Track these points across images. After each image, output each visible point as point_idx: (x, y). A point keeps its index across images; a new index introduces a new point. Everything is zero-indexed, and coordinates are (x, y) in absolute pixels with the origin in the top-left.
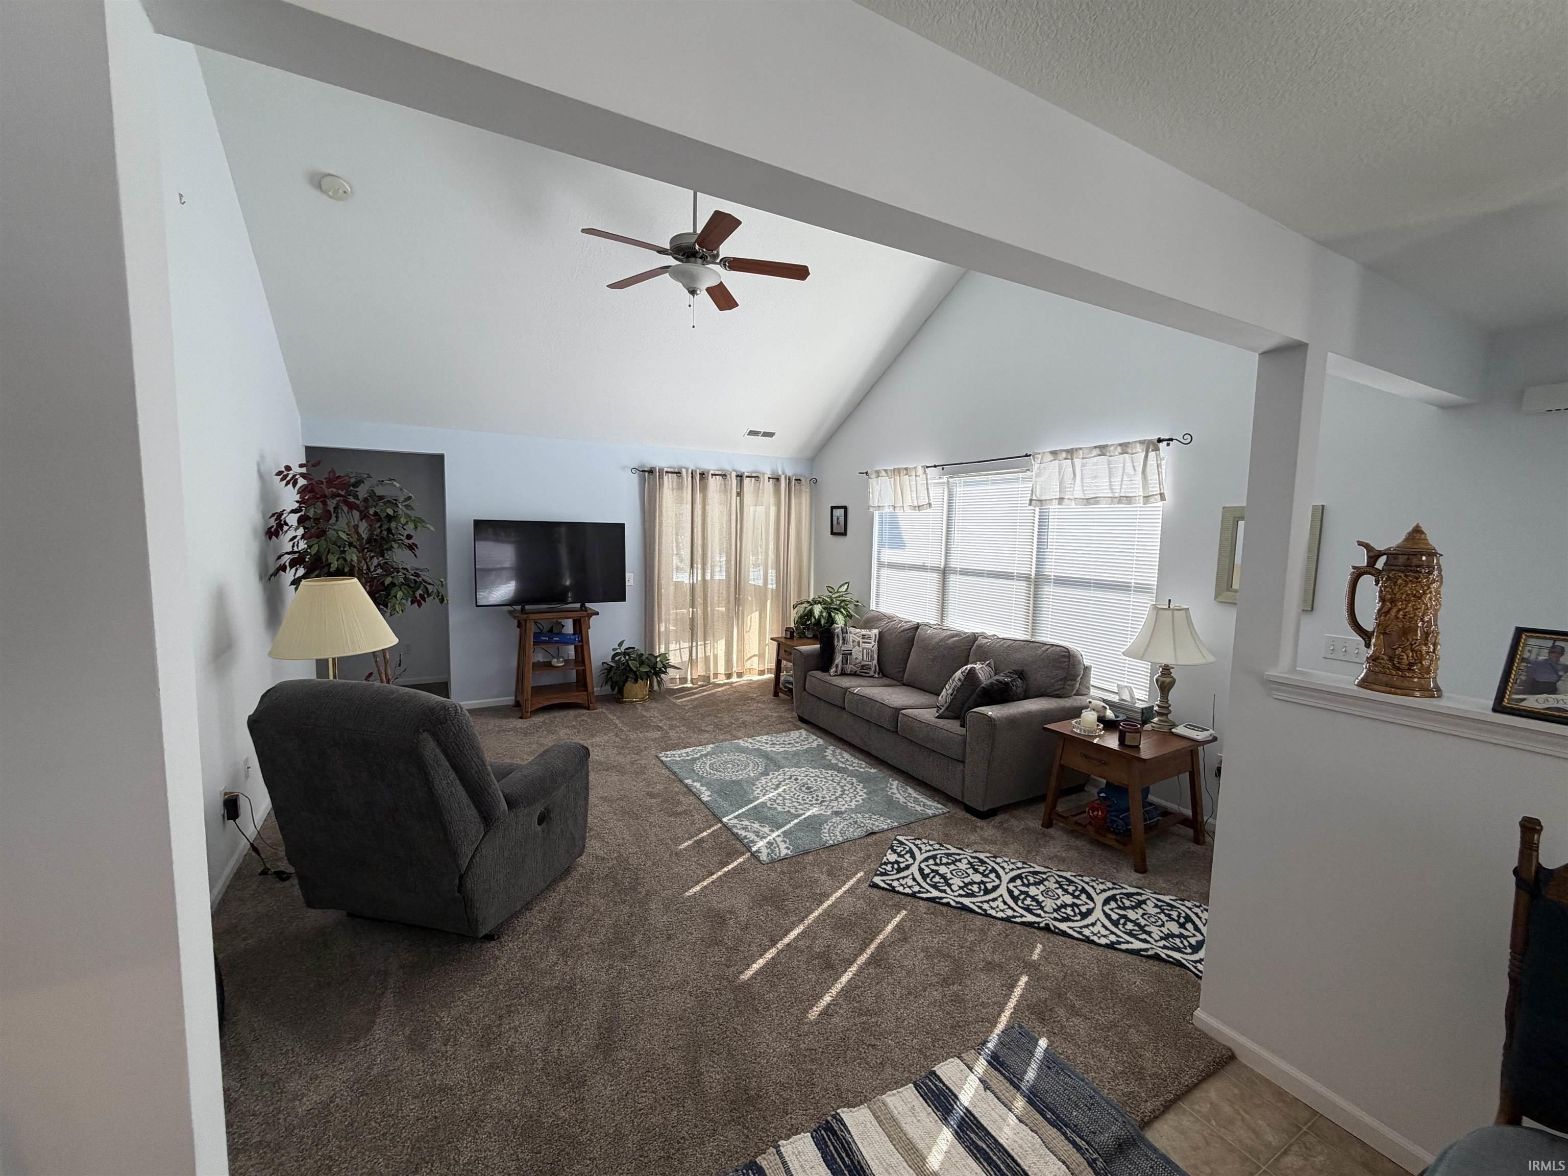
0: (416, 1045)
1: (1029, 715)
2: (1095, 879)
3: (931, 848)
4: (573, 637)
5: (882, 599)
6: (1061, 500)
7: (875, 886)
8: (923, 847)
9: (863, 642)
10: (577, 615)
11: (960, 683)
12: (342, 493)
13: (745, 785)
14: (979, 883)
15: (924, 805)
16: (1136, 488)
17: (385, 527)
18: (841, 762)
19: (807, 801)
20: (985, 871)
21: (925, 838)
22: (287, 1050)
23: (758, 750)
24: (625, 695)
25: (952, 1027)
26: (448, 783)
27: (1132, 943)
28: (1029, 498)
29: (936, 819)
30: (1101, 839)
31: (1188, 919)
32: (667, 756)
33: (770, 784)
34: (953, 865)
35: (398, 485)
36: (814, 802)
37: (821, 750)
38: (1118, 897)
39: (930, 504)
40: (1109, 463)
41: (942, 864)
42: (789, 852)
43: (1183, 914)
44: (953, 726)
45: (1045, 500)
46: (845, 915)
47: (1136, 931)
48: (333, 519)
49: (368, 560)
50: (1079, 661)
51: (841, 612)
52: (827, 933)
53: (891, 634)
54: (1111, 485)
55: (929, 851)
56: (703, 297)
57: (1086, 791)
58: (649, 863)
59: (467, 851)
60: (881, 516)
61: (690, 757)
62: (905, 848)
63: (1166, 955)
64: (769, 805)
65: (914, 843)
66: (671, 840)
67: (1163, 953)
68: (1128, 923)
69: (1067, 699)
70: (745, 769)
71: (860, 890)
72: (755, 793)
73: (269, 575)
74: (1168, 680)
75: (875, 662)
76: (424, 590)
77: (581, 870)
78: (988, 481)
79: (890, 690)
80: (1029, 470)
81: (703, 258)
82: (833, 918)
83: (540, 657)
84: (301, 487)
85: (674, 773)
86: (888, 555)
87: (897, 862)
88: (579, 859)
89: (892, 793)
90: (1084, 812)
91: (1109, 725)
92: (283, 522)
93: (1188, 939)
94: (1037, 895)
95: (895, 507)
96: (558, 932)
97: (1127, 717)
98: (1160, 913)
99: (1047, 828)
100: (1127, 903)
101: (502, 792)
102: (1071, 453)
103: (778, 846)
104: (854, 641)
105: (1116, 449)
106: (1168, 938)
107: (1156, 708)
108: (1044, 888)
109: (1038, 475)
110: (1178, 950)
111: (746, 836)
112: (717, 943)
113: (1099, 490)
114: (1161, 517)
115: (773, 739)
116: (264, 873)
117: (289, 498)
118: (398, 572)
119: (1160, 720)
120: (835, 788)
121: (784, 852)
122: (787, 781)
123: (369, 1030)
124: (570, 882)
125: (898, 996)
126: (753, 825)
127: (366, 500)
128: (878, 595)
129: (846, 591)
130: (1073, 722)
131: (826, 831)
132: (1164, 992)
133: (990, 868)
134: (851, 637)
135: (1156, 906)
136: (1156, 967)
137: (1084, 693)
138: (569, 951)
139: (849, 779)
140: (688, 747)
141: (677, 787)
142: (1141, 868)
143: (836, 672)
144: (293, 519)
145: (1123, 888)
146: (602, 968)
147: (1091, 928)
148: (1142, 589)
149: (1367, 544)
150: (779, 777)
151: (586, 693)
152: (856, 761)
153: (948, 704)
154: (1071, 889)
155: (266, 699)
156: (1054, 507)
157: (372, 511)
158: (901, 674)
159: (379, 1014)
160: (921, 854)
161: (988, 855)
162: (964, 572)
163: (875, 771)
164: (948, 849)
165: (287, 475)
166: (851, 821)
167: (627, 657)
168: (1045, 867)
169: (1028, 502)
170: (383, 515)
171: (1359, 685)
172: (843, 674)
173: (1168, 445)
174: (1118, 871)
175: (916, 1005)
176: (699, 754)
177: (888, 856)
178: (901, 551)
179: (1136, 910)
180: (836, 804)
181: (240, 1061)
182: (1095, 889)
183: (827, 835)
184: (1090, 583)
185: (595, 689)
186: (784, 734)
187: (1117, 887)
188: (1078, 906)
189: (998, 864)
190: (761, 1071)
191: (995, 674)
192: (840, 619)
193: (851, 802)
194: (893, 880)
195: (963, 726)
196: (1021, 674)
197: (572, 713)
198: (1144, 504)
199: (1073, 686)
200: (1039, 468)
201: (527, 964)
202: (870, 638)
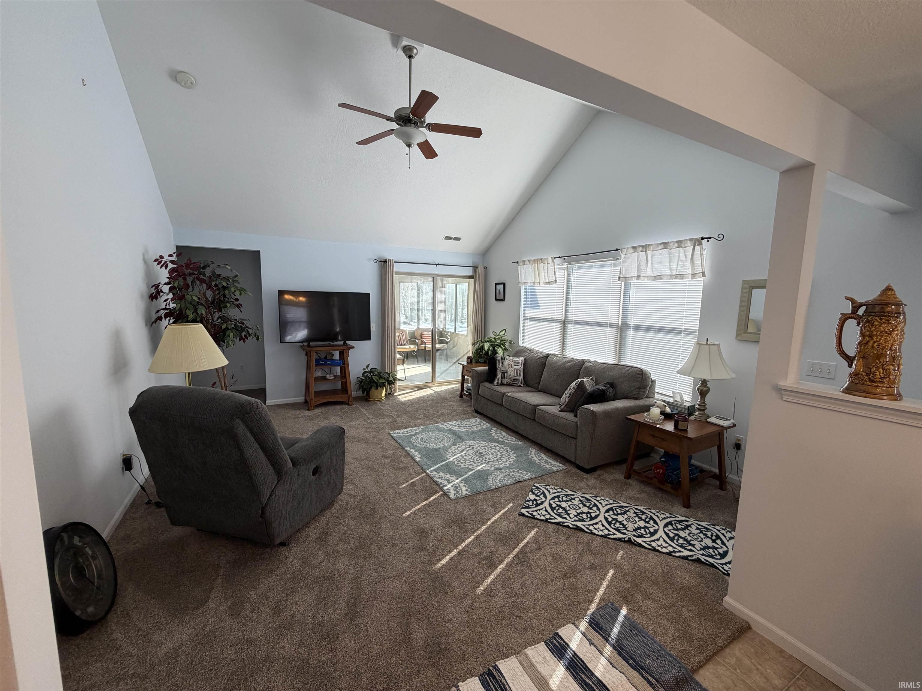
0: (234, 612)
1: (617, 410)
2: (658, 511)
3: (556, 491)
4: (339, 362)
5: (526, 339)
6: (638, 277)
7: (522, 515)
8: (551, 490)
9: (515, 365)
10: (341, 348)
11: (574, 390)
12: (196, 273)
13: (441, 451)
14: (586, 513)
15: (551, 465)
16: (686, 269)
17: (222, 293)
18: (501, 438)
19: (480, 461)
20: (590, 505)
21: (552, 485)
22: (155, 614)
23: (450, 430)
24: (371, 396)
25: (569, 605)
26: (253, 451)
27: (682, 552)
28: (618, 277)
29: (558, 473)
30: (662, 487)
31: (718, 537)
32: (395, 433)
33: (457, 451)
34: (570, 502)
35: (229, 268)
36: (484, 462)
37: (488, 430)
38: (673, 522)
39: (556, 281)
40: (670, 253)
41: (563, 501)
42: (468, 492)
43: (715, 534)
44: (570, 416)
45: (628, 277)
46: (502, 533)
47: (685, 544)
48: (191, 289)
49: (212, 314)
50: (649, 377)
51: (501, 348)
52: (491, 544)
53: (531, 360)
54: (670, 268)
55: (555, 493)
56: (415, 149)
57: (651, 456)
58: (382, 499)
59: (266, 493)
60: (526, 288)
61: (409, 434)
62: (540, 491)
63: (704, 559)
64: (456, 464)
65: (545, 488)
66: (396, 484)
67: (702, 558)
68: (680, 539)
69: (641, 400)
70: (442, 441)
71: (512, 517)
72: (448, 456)
73: (151, 323)
74: (705, 389)
75: (522, 377)
76: (247, 332)
77: (340, 502)
78: (592, 266)
79: (530, 394)
80: (618, 259)
81: (415, 124)
82: (495, 534)
83: (319, 374)
84: (170, 269)
85: (399, 444)
86: (530, 313)
87: (535, 500)
88: (339, 496)
89: (532, 457)
90: (651, 470)
91: (667, 417)
92: (159, 290)
93: (718, 550)
94: (623, 521)
95: (534, 283)
96: (325, 541)
97: (679, 412)
98: (699, 533)
99: (628, 479)
100: (679, 527)
101: (289, 456)
102: (645, 248)
103: (461, 489)
104: (508, 365)
105: (674, 244)
106: (705, 549)
107: (697, 406)
108: (627, 516)
109: (624, 262)
110: (712, 557)
111: (441, 482)
112: (423, 549)
113: (663, 271)
114: (702, 287)
115: (460, 423)
116: (149, 503)
117: (163, 276)
118: (231, 321)
119: (700, 414)
120: (496, 454)
121: (465, 493)
122: (467, 449)
123: (206, 602)
124: (333, 510)
125: (535, 585)
126: (446, 475)
127: (210, 277)
128: (523, 336)
129: (504, 334)
130: (645, 414)
131: (491, 480)
132: (704, 584)
133: (593, 504)
134: (507, 362)
135: (697, 529)
136: (698, 568)
137: (651, 396)
138: (331, 553)
139: (505, 448)
140: (408, 428)
141: (400, 452)
142: (687, 505)
143: (498, 383)
144: (166, 289)
145: (676, 517)
146: (351, 564)
147: (656, 542)
148: (689, 332)
149: (852, 298)
150: (463, 446)
151: (347, 395)
152: (510, 437)
153: (566, 403)
154: (644, 517)
155: (140, 397)
156: (633, 282)
157: (213, 284)
158: (537, 385)
159: (213, 592)
160: (550, 495)
161: (591, 495)
162: (577, 323)
163: (521, 443)
164: (566, 492)
165: (161, 261)
166: (506, 474)
167: (372, 374)
168: (627, 503)
169: (617, 279)
170: (220, 286)
171: (843, 392)
172: (502, 384)
173: (708, 241)
174: (672, 507)
175: (547, 590)
176: (414, 432)
177: (530, 496)
178: (537, 310)
179: (685, 531)
180: (497, 464)
181: (125, 621)
182: (659, 517)
183: (491, 482)
184: (656, 329)
185: (353, 393)
186: (466, 420)
187: (672, 516)
188: (648, 528)
189: (598, 501)
190: (449, 633)
191: (596, 385)
192: (500, 351)
193: (506, 462)
194: (533, 511)
195: (576, 416)
196: (612, 385)
197: (338, 407)
198: (692, 279)
199: (644, 392)
200: (625, 258)
201: (305, 561)
202: (518, 363)
